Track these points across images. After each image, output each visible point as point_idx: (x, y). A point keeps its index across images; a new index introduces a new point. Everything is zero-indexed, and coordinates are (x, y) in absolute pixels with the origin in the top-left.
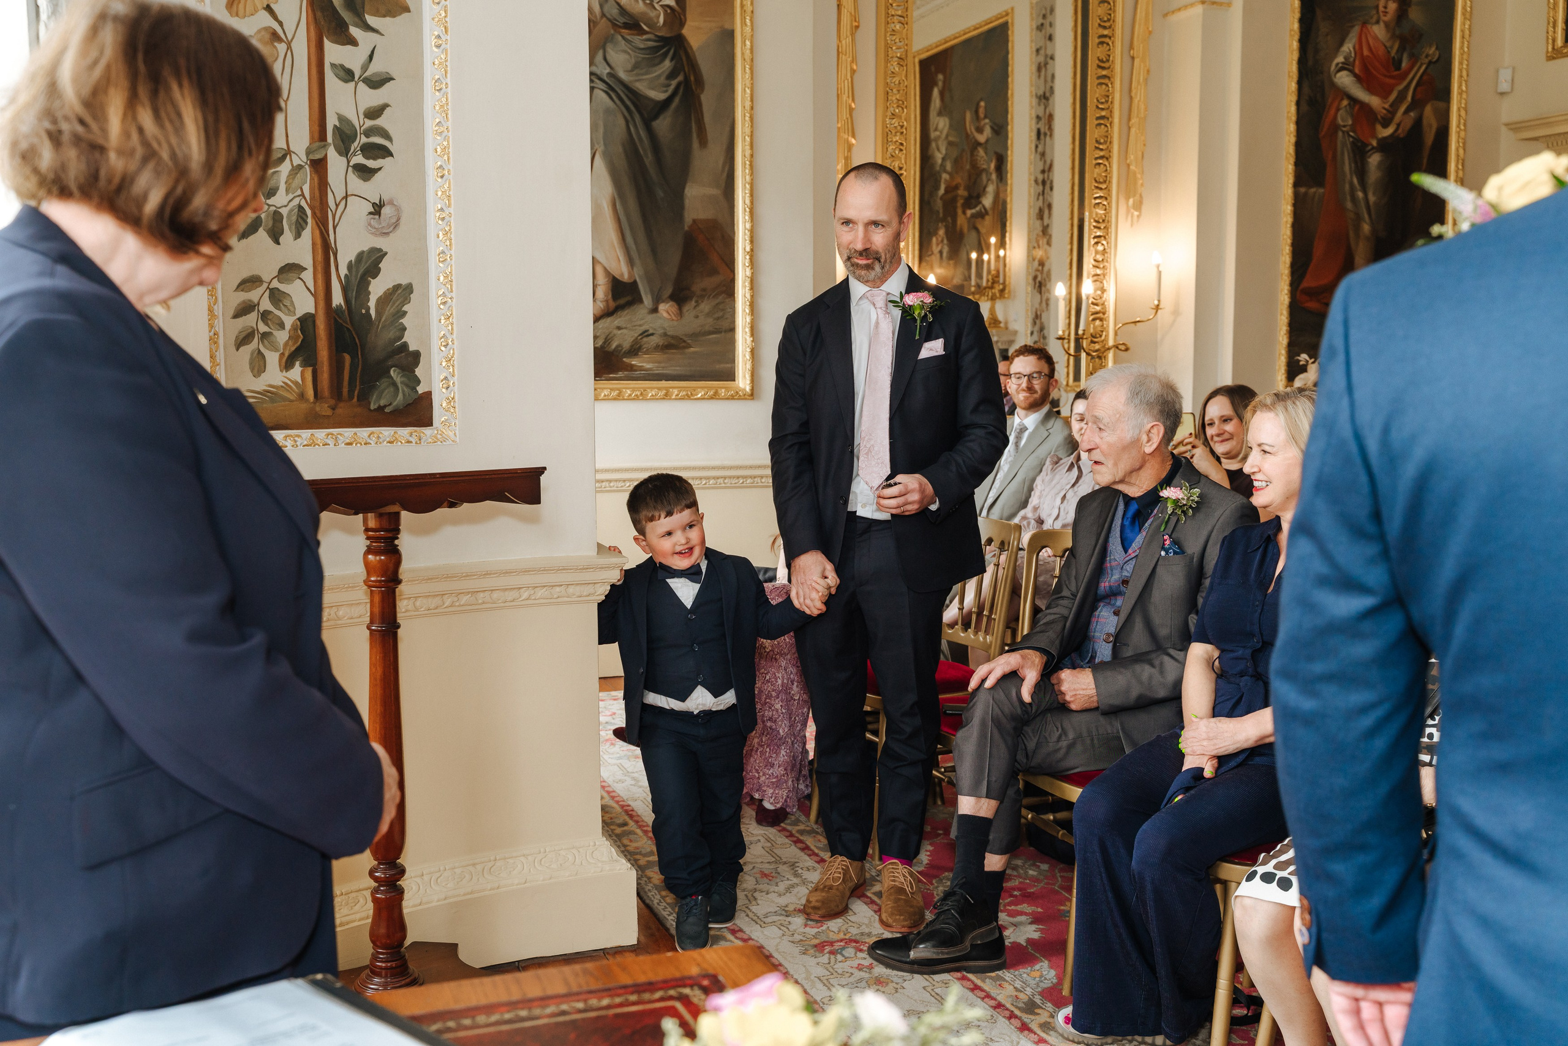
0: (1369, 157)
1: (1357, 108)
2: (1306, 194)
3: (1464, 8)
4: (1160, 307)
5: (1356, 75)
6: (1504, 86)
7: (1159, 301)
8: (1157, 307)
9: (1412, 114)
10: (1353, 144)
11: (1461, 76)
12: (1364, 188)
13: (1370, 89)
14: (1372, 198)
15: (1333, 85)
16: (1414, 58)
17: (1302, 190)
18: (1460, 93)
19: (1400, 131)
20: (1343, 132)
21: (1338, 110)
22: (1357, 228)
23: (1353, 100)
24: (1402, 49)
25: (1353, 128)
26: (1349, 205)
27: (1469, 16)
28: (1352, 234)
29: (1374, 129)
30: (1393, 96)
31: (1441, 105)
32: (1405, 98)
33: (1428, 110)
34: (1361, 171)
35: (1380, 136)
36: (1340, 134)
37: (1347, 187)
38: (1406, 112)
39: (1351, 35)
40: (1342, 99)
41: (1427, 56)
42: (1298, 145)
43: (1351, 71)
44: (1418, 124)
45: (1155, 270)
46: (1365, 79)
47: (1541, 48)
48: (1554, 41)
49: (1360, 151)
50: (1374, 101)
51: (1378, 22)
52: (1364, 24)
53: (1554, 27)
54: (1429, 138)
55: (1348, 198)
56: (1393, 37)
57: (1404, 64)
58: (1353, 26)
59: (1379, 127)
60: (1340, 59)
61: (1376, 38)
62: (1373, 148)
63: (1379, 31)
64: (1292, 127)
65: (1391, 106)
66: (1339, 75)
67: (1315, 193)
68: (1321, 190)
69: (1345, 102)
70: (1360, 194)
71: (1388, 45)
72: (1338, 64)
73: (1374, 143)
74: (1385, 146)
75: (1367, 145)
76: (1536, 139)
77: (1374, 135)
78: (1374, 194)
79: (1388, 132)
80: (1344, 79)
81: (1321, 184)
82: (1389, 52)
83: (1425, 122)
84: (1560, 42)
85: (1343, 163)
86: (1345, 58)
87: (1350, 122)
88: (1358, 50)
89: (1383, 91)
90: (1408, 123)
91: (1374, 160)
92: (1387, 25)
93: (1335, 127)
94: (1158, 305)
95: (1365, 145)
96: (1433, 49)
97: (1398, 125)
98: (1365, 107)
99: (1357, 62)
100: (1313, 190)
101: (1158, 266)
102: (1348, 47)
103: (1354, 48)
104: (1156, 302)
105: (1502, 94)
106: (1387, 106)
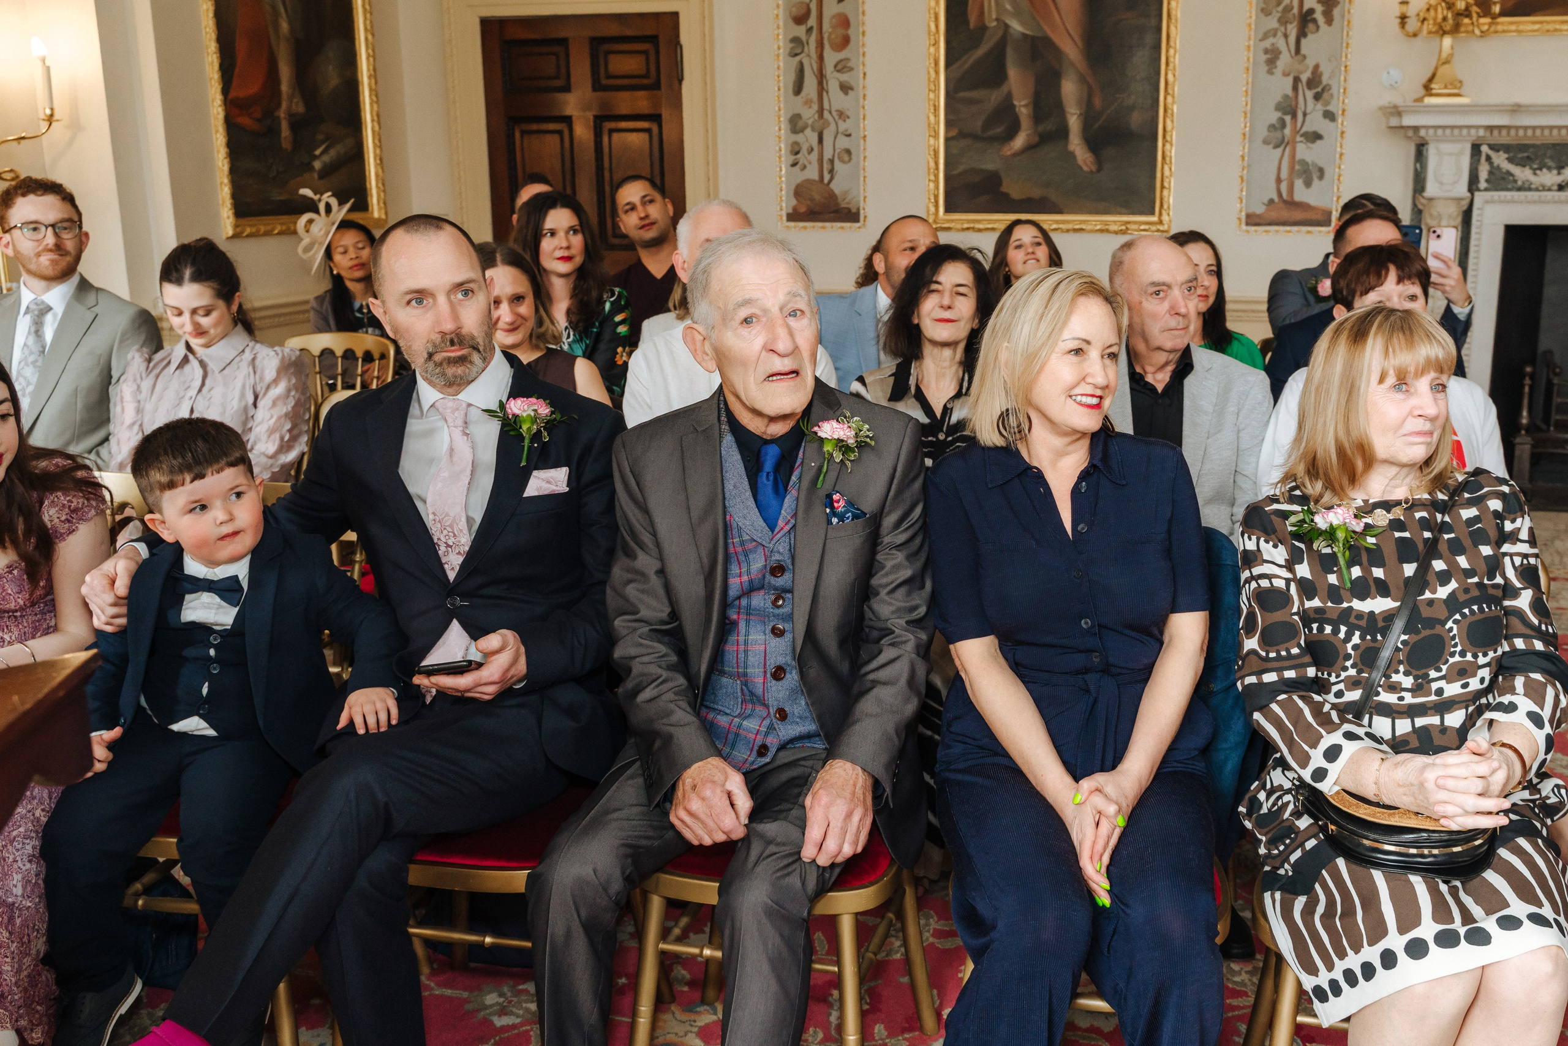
4: (56, 117)
7: (52, 109)
8: (50, 119)
45: (40, 64)
94: (52, 115)
101: (43, 60)
104: (48, 112)
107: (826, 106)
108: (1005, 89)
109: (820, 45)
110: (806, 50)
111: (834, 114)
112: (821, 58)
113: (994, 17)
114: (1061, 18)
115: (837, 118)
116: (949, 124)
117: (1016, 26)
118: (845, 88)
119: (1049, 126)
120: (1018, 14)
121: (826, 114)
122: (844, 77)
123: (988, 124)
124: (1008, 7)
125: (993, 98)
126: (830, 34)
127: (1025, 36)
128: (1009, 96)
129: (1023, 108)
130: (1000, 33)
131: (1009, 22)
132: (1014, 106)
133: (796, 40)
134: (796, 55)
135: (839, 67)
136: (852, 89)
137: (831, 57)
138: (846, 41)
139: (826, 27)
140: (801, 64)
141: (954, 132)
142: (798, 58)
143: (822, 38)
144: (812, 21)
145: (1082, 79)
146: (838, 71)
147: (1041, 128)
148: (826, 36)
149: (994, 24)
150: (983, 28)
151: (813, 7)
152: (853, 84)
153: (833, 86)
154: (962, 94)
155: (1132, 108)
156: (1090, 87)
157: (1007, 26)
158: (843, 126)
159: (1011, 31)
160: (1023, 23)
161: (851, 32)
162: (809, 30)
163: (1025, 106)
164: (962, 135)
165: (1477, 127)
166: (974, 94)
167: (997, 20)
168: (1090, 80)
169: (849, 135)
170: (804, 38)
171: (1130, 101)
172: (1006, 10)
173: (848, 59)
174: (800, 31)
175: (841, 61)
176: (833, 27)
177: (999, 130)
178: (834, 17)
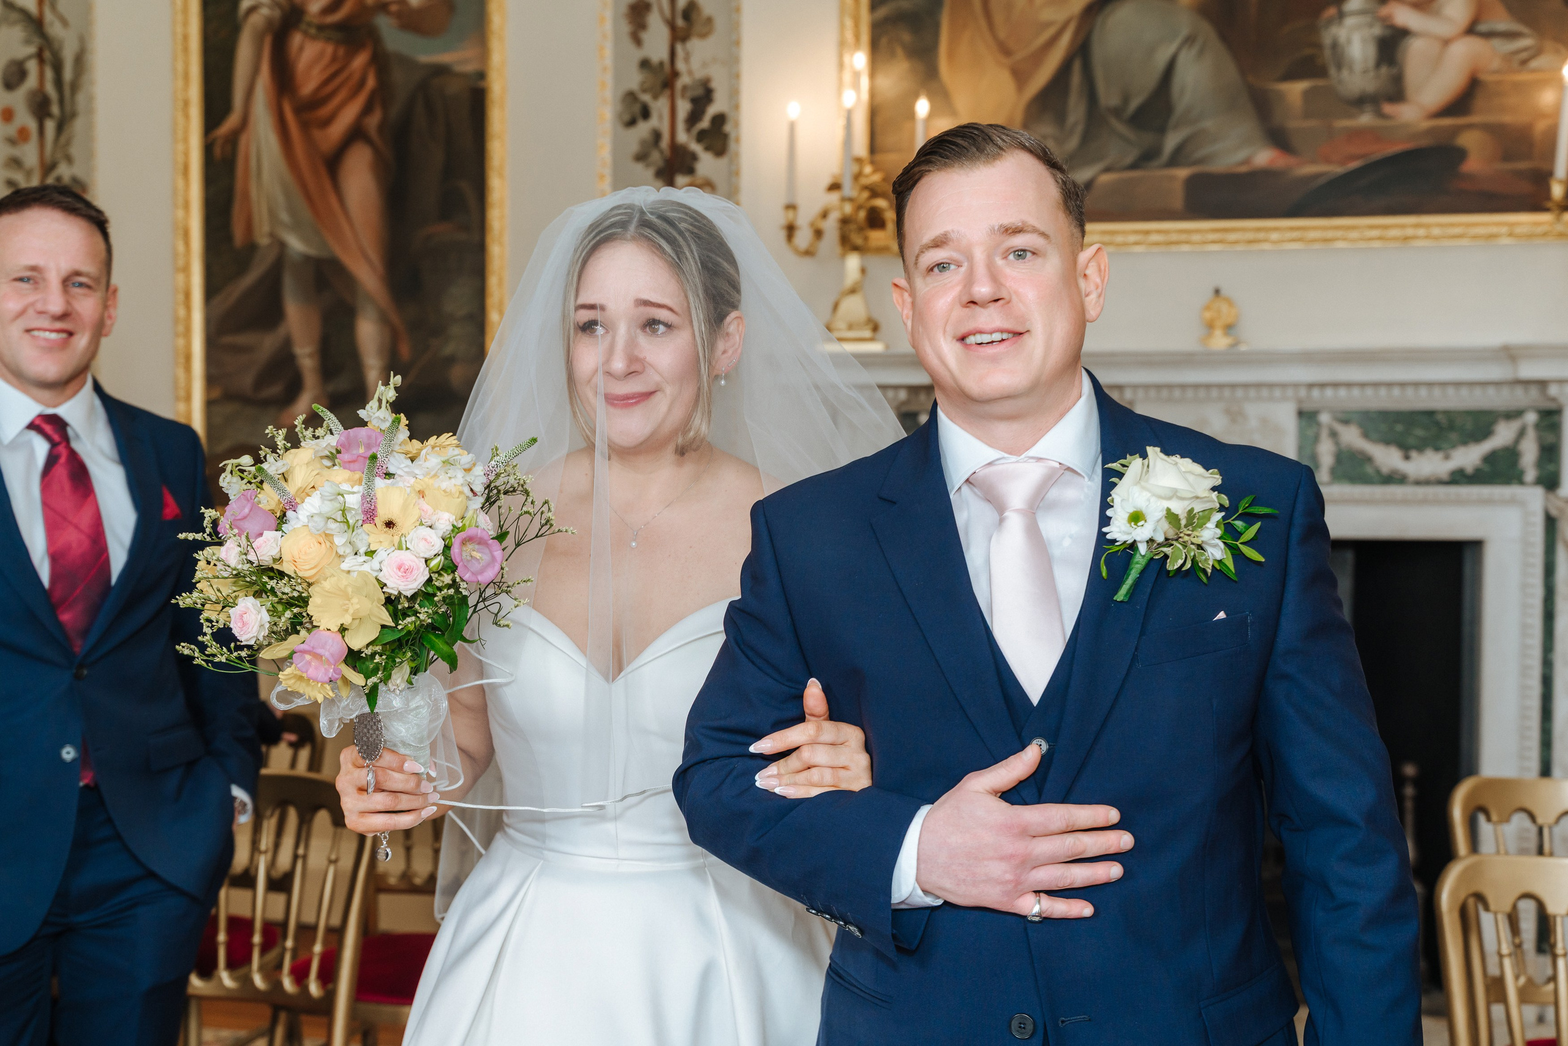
108: (281, 331)
113: (266, 228)
116: (211, 380)
117: (296, 244)
119: (342, 384)
120: (297, 227)
123: (261, 381)
124: (284, 216)
125: (267, 344)
127: (307, 259)
128: (288, 343)
129: (306, 358)
131: (285, 238)
132: (295, 356)
141: (216, 393)
145: (384, 320)
147: (331, 388)
149: (267, 240)
150: (251, 247)
154: (228, 339)
155: (451, 360)
156: (394, 329)
157: (282, 245)
159: (289, 250)
160: (304, 240)
163: (310, 356)
164: (229, 397)
165: (896, 387)
166: (241, 339)
167: (270, 234)
168: (395, 318)
171: (449, 349)
172: (282, 222)
177: (275, 390)
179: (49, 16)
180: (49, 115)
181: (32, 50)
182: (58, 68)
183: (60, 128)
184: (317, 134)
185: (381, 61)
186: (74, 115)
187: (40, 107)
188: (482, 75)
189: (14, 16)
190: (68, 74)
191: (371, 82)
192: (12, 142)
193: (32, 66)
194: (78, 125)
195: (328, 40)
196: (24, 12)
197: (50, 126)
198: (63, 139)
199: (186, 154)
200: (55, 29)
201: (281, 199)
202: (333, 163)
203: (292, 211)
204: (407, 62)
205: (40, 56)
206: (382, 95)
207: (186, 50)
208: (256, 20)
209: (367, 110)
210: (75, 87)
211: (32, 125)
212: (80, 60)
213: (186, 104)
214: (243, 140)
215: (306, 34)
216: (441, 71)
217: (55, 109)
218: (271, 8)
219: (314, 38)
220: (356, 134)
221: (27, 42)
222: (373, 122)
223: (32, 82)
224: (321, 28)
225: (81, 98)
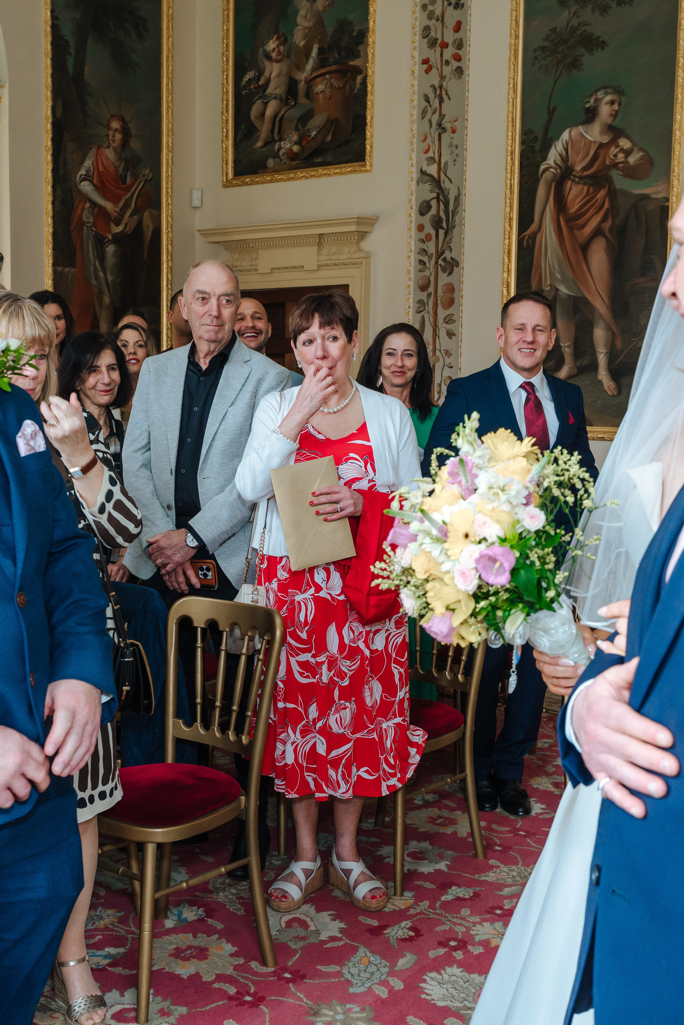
0: (107, 247)
1: (96, 209)
2: (62, 271)
3: (167, 143)
5: (95, 185)
6: (197, 203)
9: (135, 217)
10: (95, 236)
11: (167, 193)
12: (104, 271)
13: (105, 196)
14: (110, 278)
15: (79, 191)
16: (135, 177)
17: (60, 269)
18: (168, 205)
19: (127, 229)
20: (88, 227)
21: (83, 210)
22: (101, 300)
23: (94, 204)
24: (126, 169)
25: (94, 224)
26: (94, 282)
27: (171, 150)
28: (96, 303)
29: (109, 226)
30: (122, 203)
31: (155, 212)
32: (130, 205)
33: (146, 215)
34: (102, 257)
35: (114, 232)
36: (85, 228)
37: (92, 268)
38: (131, 216)
39: (89, 155)
40: (85, 202)
41: (144, 176)
42: (55, 235)
43: (91, 182)
44: (140, 224)
46: (101, 188)
47: (219, 179)
48: (227, 174)
49: (100, 243)
50: (109, 206)
51: (108, 147)
52: (99, 147)
53: (227, 164)
54: (148, 235)
55: (93, 277)
56: (120, 159)
57: (128, 180)
58: (91, 148)
59: (112, 225)
60: (83, 172)
61: (108, 159)
62: (109, 240)
63: (110, 154)
64: (50, 221)
65: (120, 210)
66: (83, 183)
67: (69, 271)
68: (73, 270)
69: (88, 205)
70: (101, 274)
71: (117, 164)
72: (81, 175)
73: (110, 237)
74: (117, 239)
75: (105, 238)
76: (218, 243)
77: (110, 232)
78: (111, 275)
79: (120, 229)
80: (86, 187)
81: (72, 265)
82: (117, 170)
83: (144, 224)
84: (230, 176)
85: (89, 251)
86: (86, 171)
87: (92, 220)
88: (96, 167)
89: (115, 200)
90: (132, 224)
91: (110, 249)
92: (115, 149)
93: (81, 224)
95: (103, 238)
96: (148, 171)
97: (126, 225)
98: (102, 209)
99: (95, 175)
100: (67, 269)
102: (88, 163)
103: (93, 165)
105: (195, 208)
106: (117, 210)
107: (438, 347)
109: (436, 305)
110: (427, 308)
111: (443, 352)
112: (436, 314)
113: (548, 283)
114: (594, 283)
115: (444, 355)
117: (563, 290)
118: (450, 334)
119: (584, 361)
120: (564, 280)
121: (438, 353)
122: (449, 327)
124: (558, 276)
126: (442, 297)
127: (569, 296)
128: (557, 340)
129: (566, 348)
130: (553, 294)
131: (558, 287)
132: (561, 347)
133: (421, 302)
134: (420, 312)
135: (447, 320)
136: (454, 335)
137: (442, 313)
138: (450, 303)
139: (440, 293)
140: (423, 317)
142: (422, 314)
143: (437, 300)
144: (431, 289)
145: (608, 328)
146: (446, 323)
148: (439, 299)
149: (549, 288)
151: (432, 279)
152: (456, 332)
153: (442, 333)
156: (613, 333)
157: (557, 290)
158: (448, 360)
159: (560, 293)
160: (568, 288)
161: (455, 296)
162: (429, 295)
163: (569, 347)
167: (550, 285)
168: (614, 328)
169: (451, 367)
170: (425, 300)
172: (557, 279)
173: (452, 315)
174: (423, 296)
175: (448, 315)
176: (444, 293)
177: (551, 364)
178: (444, 286)
179: (443, 177)
180: (442, 228)
181: (435, 195)
182: (446, 204)
183: (446, 234)
184: (577, 233)
185: (613, 194)
186: (454, 227)
187: (437, 224)
188: (667, 199)
189: (427, 178)
190: (451, 207)
191: (607, 205)
192: (423, 241)
193: (434, 203)
194: (455, 231)
195: (585, 184)
196: (431, 176)
197: (441, 232)
198: (447, 239)
199: (510, 245)
200: (446, 184)
201: (556, 266)
202: (585, 248)
203: (562, 273)
204: (627, 194)
205: (438, 198)
206: (613, 211)
207: (512, 192)
208: (548, 175)
209: (604, 219)
210: (454, 213)
211: (433, 233)
212: (457, 199)
213: (511, 219)
214: (539, 236)
215: (573, 181)
216: (646, 197)
217: (444, 225)
218: (556, 169)
219: (578, 183)
220: (598, 232)
221: (432, 192)
222: (607, 225)
223: (433, 211)
224: (581, 178)
225: (457, 218)
